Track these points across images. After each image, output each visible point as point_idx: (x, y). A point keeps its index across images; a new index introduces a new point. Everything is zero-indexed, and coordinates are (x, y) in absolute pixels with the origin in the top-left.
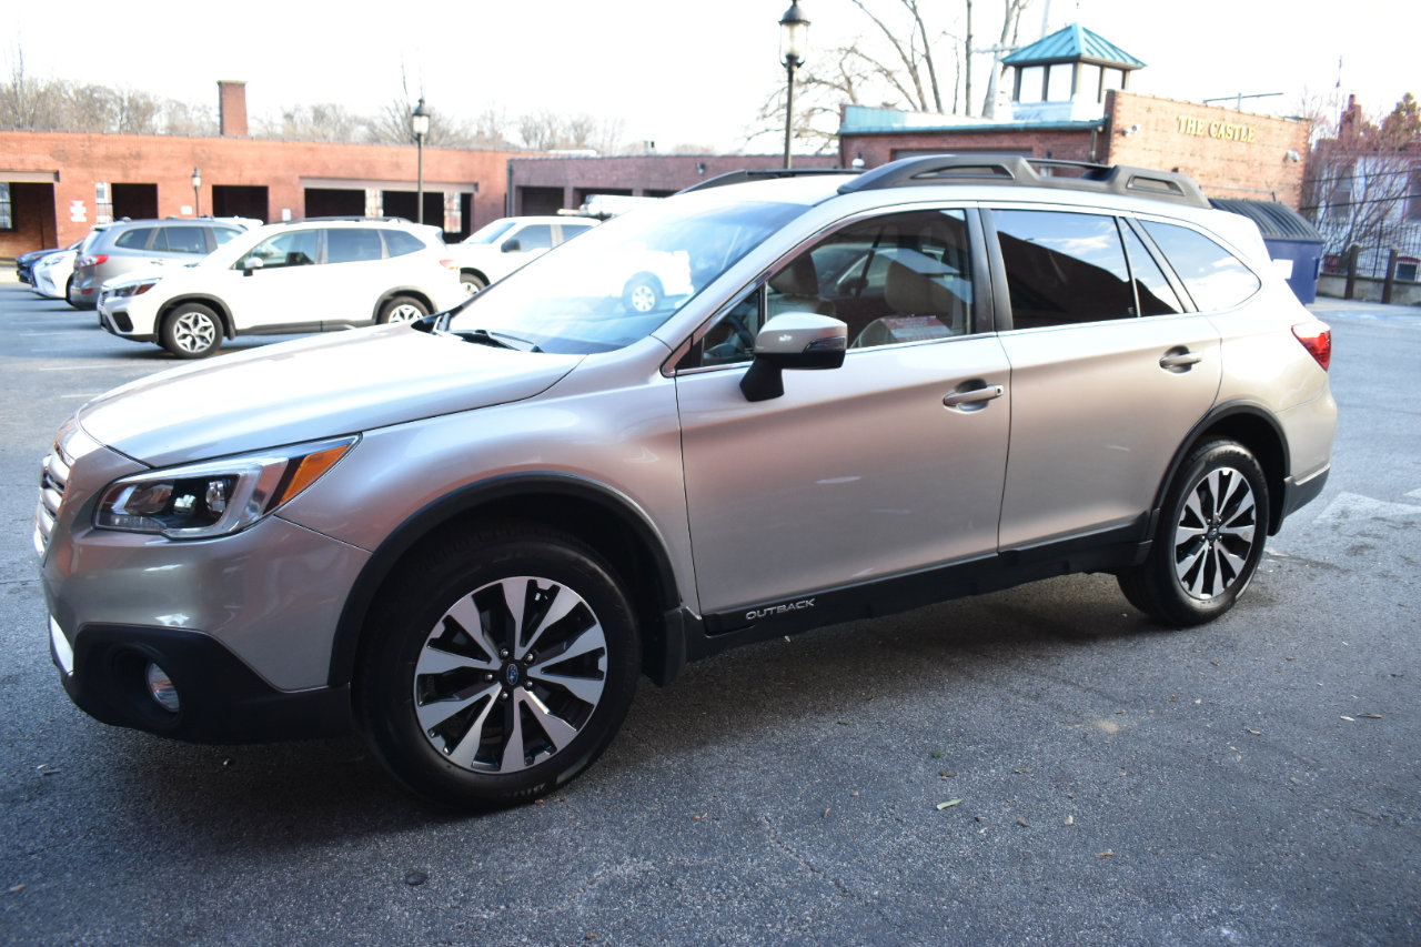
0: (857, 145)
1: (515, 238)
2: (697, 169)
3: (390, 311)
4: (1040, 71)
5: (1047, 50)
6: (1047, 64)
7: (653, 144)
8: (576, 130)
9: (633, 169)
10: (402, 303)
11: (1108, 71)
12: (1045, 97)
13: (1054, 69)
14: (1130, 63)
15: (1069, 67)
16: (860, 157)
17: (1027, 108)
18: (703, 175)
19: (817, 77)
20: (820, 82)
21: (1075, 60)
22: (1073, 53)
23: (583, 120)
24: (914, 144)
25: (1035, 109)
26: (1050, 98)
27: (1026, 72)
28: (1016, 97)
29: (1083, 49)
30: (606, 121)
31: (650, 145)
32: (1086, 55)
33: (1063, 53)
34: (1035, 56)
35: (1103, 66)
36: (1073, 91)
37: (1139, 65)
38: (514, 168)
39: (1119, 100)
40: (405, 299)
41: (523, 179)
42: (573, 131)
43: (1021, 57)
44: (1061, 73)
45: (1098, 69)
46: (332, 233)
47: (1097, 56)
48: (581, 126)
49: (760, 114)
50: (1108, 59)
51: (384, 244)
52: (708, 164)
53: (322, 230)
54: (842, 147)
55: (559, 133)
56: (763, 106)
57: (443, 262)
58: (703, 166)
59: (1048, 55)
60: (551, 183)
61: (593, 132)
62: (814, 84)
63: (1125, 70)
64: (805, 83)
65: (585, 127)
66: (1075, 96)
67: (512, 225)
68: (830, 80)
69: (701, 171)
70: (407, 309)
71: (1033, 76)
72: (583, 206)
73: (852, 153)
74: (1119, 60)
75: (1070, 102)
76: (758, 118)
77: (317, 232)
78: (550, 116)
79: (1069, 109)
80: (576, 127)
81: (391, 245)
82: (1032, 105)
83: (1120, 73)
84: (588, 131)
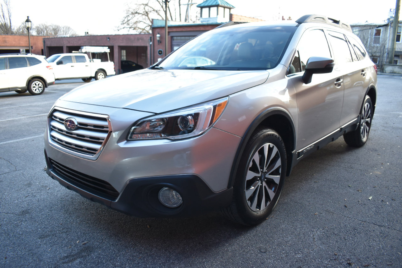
0: (157, 30)
1: (61, 60)
2: (107, 39)
3: (32, 83)
4: (207, 9)
5: (209, 3)
6: (209, 7)
7: (88, 33)
8: (54, 31)
9: (86, 40)
10: (36, 81)
11: (226, 9)
12: (209, 16)
13: (212, 8)
14: (231, 7)
15: (216, 8)
16: (159, 34)
17: (205, 20)
18: (109, 41)
19: (138, 12)
20: (139, 13)
21: (217, 6)
22: (217, 4)
23: (56, 28)
24: (174, 30)
25: (207, 20)
26: (211, 17)
27: (204, 9)
28: (201, 16)
29: (220, 3)
30: (63, 28)
31: (87, 33)
32: (220, 4)
33: (214, 4)
34: (206, 5)
35: (224, 7)
36: (217, 14)
37: (233, 8)
38: (45, 41)
39: (233, 16)
40: (36, 79)
41: (49, 44)
42: (53, 31)
43: (202, 5)
44: (213, 10)
45: (223, 8)
46: (10, 58)
47: (223, 5)
48: (56, 30)
49: (121, 23)
50: (226, 5)
51: (28, 62)
52: (110, 37)
53: (6, 58)
54: (153, 32)
55: (49, 32)
56: (122, 20)
57: (47, 67)
58: (109, 38)
59: (210, 4)
60: (58, 45)
61: (60, 31)
62: (137, 14)
63: (230, 9)
64: (135, 14)
65: (57, 30)
66: (218, 16)
67: (59, 56)
68: (142, 13)
69: (108, 40)
70: (38, 82)
71: (205, 10)
72: (80, 50)
73: (156, 33)
74: (229, 6)
75: (217, 18)
76: (121, 24)
77: (5, 58)
78: (46, 27)
79: (216, 20)
80: (54, 30)
81: (29, 62)
82: (206, 19)
83: (229, 10)
84: (58, 31)
